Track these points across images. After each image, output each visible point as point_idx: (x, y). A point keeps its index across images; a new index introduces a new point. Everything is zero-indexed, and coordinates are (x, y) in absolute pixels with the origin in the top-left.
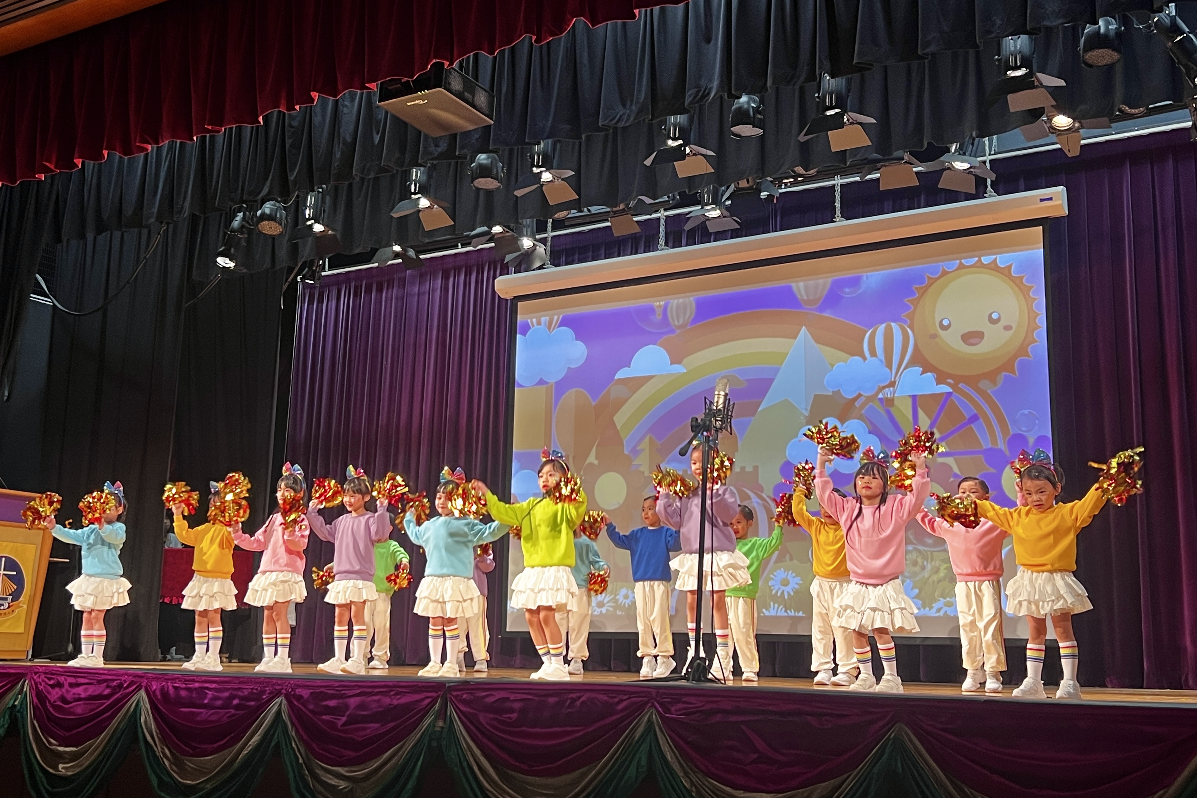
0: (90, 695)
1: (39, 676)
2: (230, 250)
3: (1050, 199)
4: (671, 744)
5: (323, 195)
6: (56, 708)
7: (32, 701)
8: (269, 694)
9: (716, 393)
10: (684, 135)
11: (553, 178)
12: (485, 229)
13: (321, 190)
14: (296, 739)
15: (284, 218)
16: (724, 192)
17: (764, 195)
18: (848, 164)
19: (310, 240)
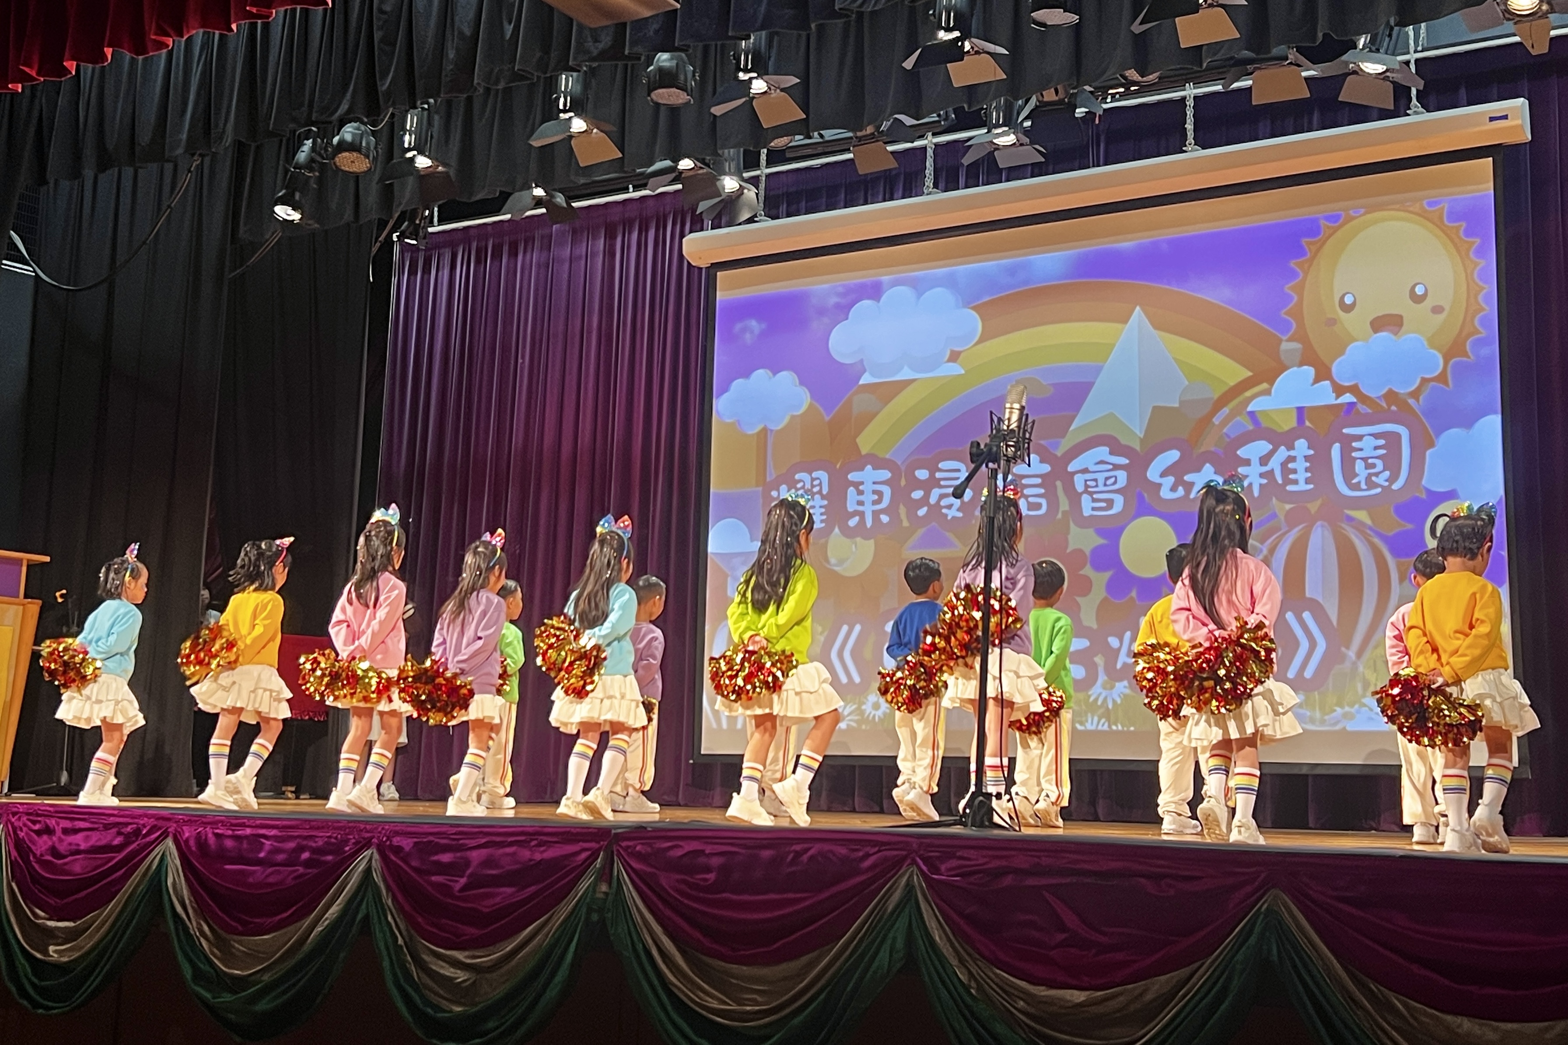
0: (92, 846)
1: (19, 819)
2: (293, 195)
3: (1505, 117)
4: (941, 919)
5: (429, 115)
6: (45, 864)
7: (9, 853)
8: (354, 843)
9: (1008, 405)
10: (962, 24)
11: (769, 88)
12: (668, 163)
13: (426, 106)
14: (394, 910)
15: (372, 148)
16: (1022, 108)
17: (1080, 112)
18: (1205, 65)
19: (411, 180)
